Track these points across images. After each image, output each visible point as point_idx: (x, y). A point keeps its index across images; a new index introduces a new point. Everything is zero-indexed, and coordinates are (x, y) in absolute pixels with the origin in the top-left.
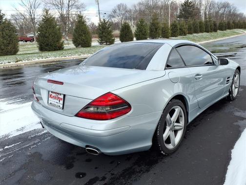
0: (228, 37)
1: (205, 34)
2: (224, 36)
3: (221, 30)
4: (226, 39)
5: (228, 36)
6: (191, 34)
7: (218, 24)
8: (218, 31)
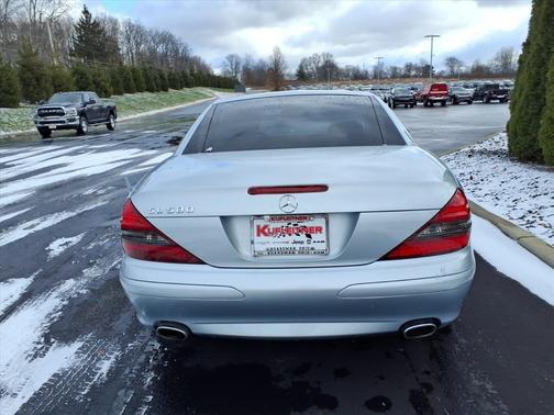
0: (190, 104)
1: (147, 95)
2: (183, 100)
3: (175, 87)
4: (188, 107)
5: (190, 101)
6: (120, 94)
7: (166, 76)
8: (170, 90)
